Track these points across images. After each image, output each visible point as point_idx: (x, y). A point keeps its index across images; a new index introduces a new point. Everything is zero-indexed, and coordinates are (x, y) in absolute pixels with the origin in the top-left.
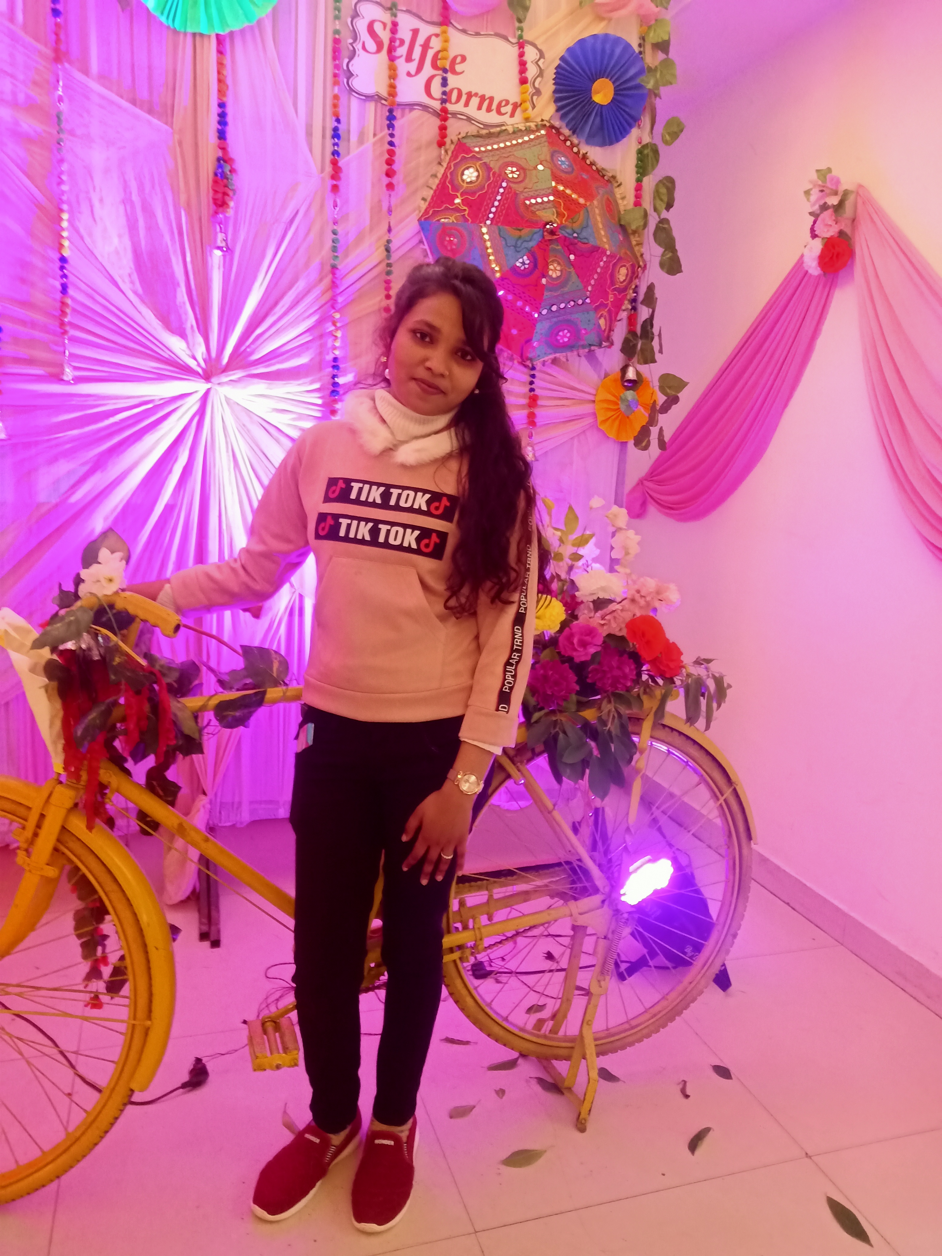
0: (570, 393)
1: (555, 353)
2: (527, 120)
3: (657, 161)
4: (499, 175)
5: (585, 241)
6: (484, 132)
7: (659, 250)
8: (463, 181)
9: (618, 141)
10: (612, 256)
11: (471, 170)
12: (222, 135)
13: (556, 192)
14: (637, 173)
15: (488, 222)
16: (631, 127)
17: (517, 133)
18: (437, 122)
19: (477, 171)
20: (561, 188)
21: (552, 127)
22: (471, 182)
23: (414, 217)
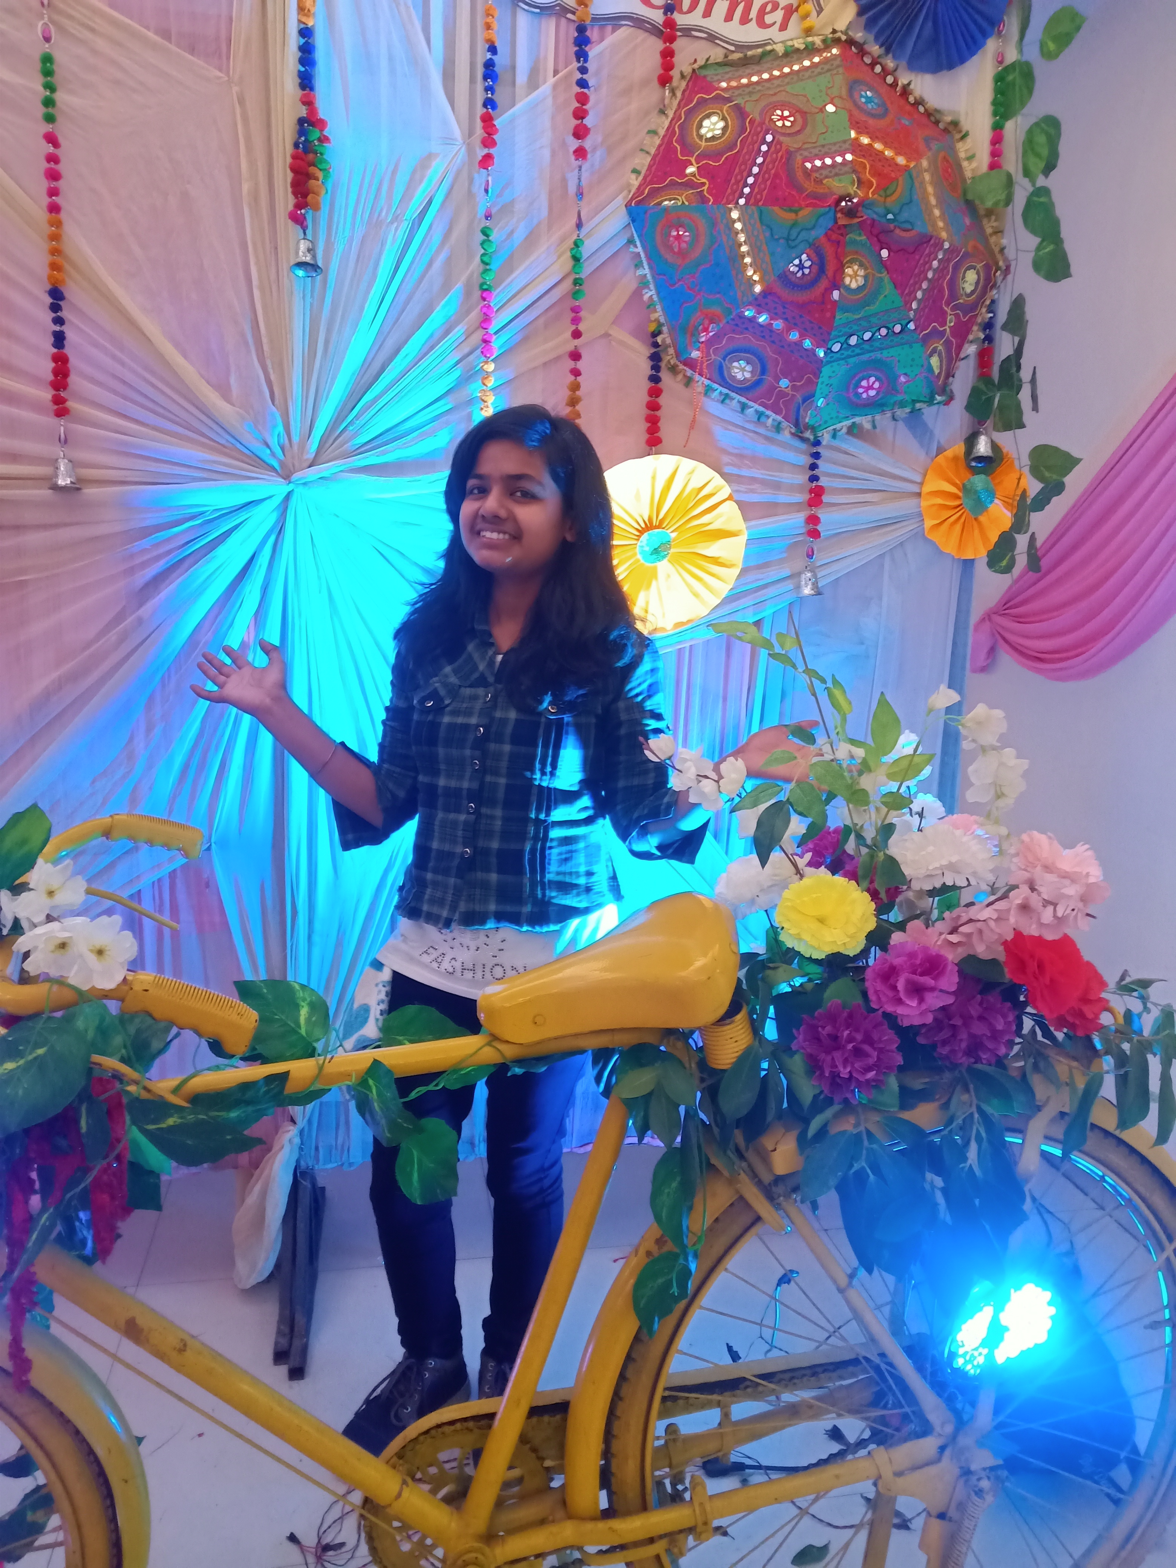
0: (878, 482)
1: (854, 415)
2: (808, 32)
3: (1030, 91)
4: (762, 124)
5: (908, 226)
6: (736, 56)
7: (1030, 241)
8: (701, 137)
9: (962, 60)
10: (952, 251)
11: (714, 119)
12: (306, 81)
13: (856, 147)
14: (995, 114)
15: (742, 201)
16: (985, 35)
17: (791, 54)
18: (658, 45)
19: (724, 119)
20: (865, 140)
21: (851, 42)
22: (713, 138)
23: (620, 201)
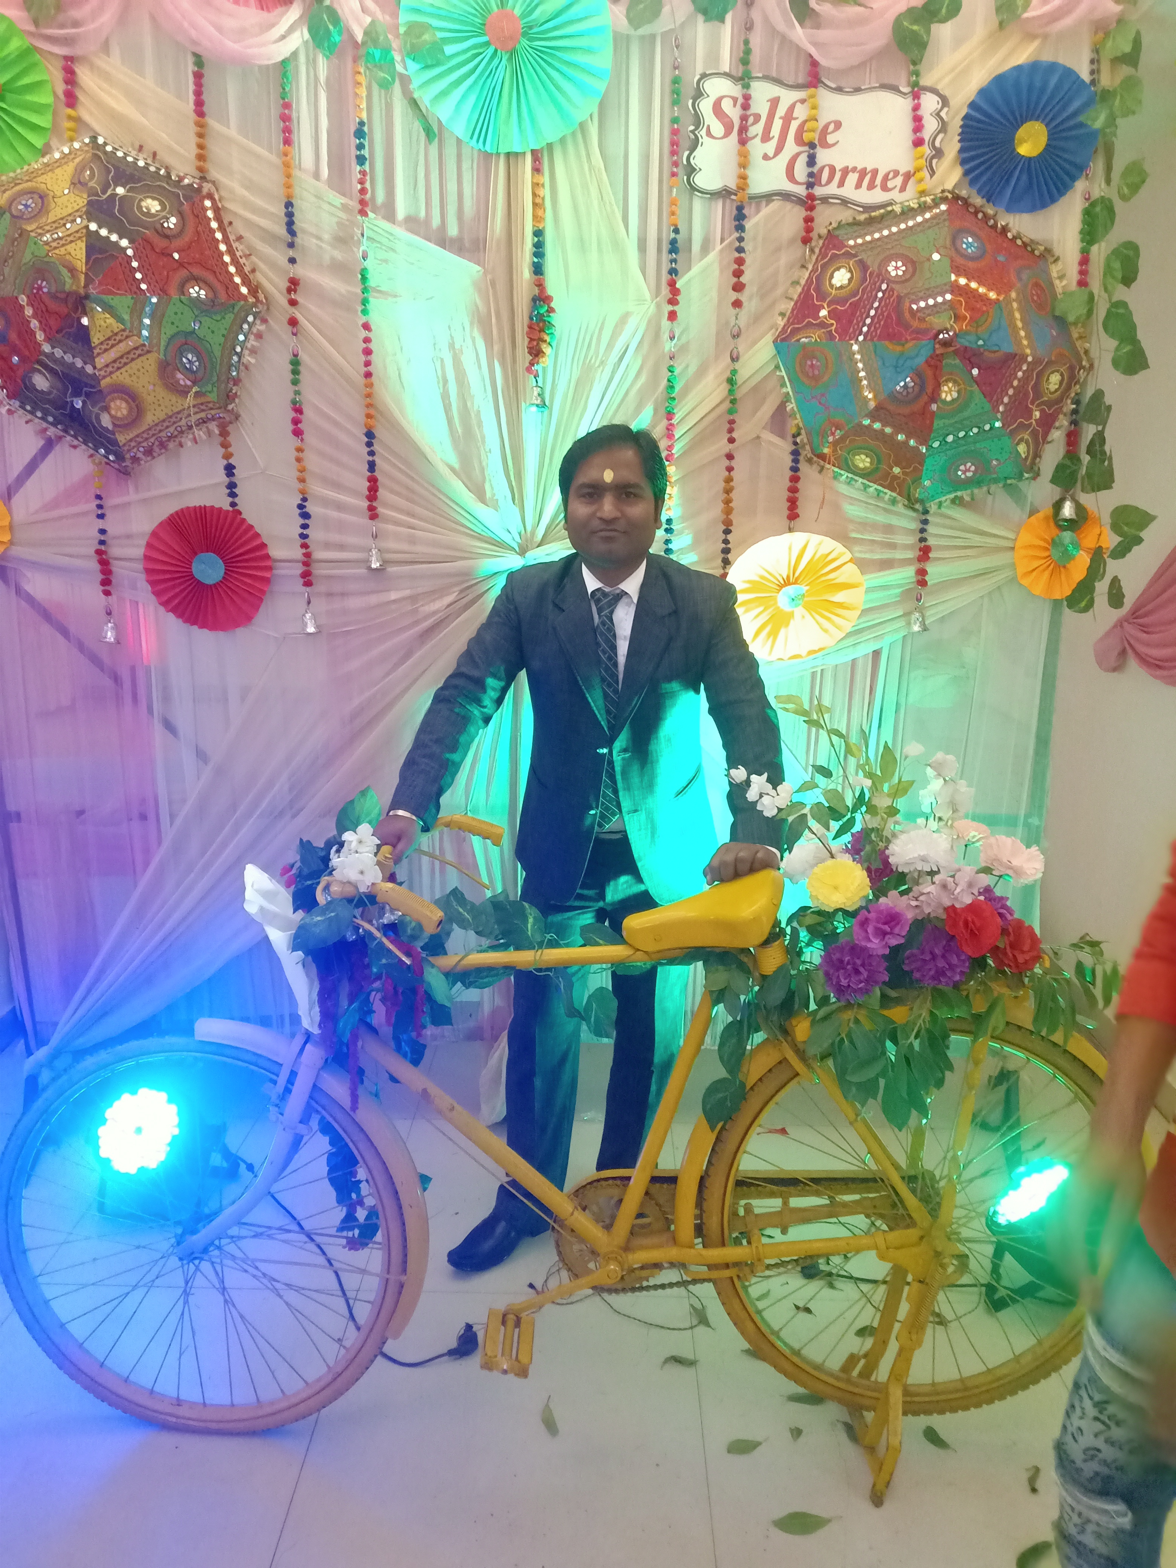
0: (977, 540)
1: (955, 491)
2: (923, 193)
3: (1113, 223)
4: (878, 276)
5: (996, 348)
6: (862, 217)
7: (1111, 344)
8: (832, 286)
9: (1053, 200)
10: (1037, 361)
11: (843, 271)
12: (538, 270)
13: (955, 289)
14: (1082, 241)
15: (861, 338)
16: (1074, 179)
17: (908, 213)
18: (802, 213)
19: (850, 271)
20: (963, 281)
21: (957, 198)
22: (841, 287)
23: (769, 338)
